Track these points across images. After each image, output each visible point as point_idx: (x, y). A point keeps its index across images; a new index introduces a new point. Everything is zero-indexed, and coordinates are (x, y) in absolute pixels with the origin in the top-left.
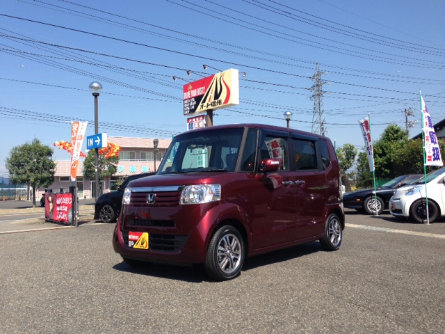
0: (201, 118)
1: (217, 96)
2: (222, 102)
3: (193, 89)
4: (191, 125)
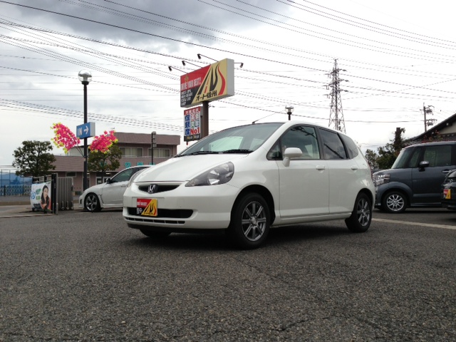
0: (197, 110)
1: (213, 87)
2: (218, 93)
3: (189, 80)
4: (187, 117)
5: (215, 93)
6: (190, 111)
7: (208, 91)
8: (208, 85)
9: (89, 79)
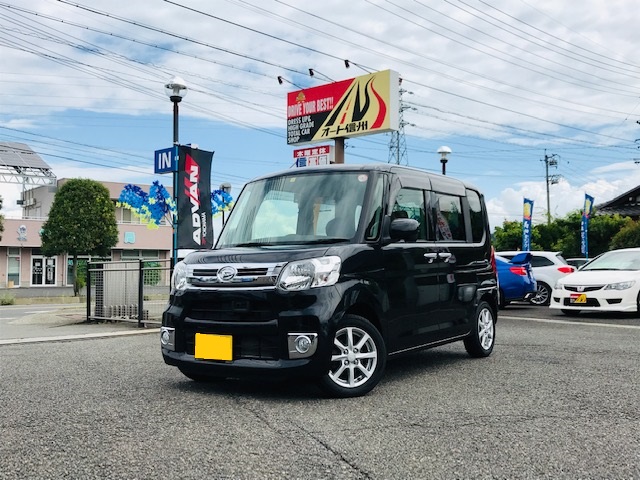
0: (323, 150)
1: (358, 114)
2: (369, 126)
3: (306, 101)
4: (301, 162)
5: (365, 125)
6: (307, 153)
7: (349, 120)
8: (348, 111)
9: (181, 93)
